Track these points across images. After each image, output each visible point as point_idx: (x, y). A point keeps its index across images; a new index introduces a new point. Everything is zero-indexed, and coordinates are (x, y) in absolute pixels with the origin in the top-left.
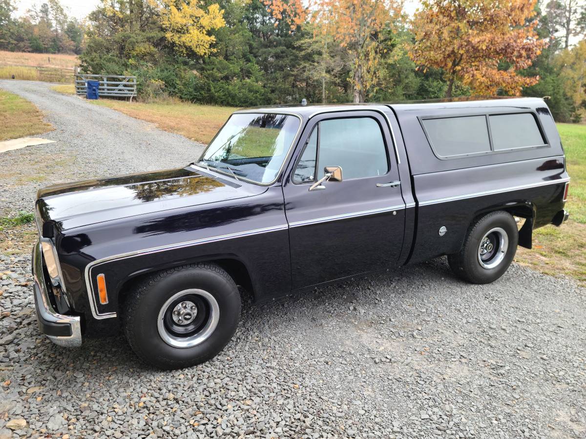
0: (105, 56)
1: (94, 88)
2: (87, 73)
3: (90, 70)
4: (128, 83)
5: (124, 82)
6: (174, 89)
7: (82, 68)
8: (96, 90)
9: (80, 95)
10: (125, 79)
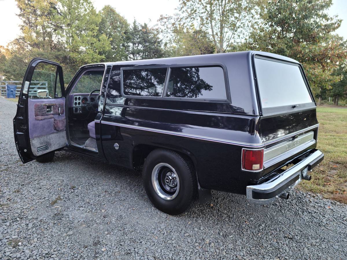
0: (24, 68)
1: (12, 90)
2: (10, 80)
3: (12, 78)
4: (41, 86)
5: (38, 86)
6: (76, 90)
7: (6, 76)
8: (14, 91)
9: (3, 95)
10: (39, 83)
